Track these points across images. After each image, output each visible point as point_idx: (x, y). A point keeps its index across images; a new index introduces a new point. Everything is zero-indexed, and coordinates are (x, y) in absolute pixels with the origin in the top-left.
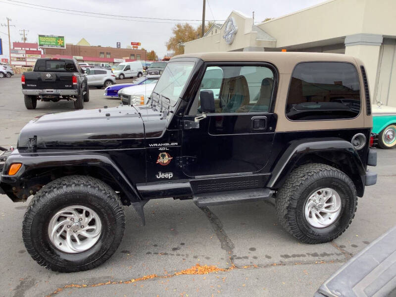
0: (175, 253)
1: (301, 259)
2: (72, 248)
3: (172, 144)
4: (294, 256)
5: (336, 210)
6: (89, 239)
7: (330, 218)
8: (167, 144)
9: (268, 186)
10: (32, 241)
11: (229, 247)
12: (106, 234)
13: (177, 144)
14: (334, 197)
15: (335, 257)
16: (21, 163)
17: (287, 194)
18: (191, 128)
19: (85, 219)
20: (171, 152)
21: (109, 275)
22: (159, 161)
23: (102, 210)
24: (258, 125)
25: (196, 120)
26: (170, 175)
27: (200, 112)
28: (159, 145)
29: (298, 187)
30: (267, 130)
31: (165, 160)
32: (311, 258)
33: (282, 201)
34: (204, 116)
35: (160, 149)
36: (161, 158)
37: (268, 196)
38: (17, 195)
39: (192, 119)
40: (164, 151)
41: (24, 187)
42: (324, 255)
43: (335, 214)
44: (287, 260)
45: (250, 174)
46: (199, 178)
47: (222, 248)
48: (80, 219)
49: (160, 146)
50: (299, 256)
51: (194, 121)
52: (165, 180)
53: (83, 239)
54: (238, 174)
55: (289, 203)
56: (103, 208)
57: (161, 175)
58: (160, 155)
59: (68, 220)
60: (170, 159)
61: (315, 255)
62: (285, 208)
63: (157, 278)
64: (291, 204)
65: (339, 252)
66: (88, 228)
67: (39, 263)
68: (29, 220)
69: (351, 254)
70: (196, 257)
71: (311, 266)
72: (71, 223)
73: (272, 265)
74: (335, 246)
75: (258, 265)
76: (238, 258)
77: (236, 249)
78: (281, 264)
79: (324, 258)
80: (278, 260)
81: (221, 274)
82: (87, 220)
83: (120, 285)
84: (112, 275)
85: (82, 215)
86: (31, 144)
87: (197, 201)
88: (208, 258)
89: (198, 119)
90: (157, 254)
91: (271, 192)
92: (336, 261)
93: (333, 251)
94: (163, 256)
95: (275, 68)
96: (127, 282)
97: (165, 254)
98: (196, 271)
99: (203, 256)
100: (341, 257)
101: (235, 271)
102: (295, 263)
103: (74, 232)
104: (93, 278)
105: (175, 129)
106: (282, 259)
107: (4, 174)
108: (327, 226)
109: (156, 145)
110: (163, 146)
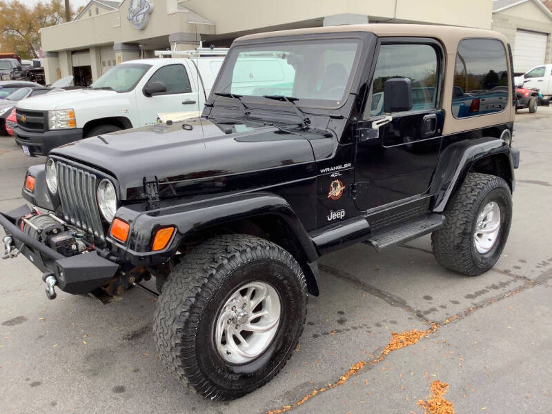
0: (348, 325)
1: (488, 295)
2: (241, 352)
3: (346, 166)
4: (478, 294)
5: (495, 228)
6: (257, 334)
7: (490, 240)
8: (340, 167)
9: (435, 210)
10: (198, 358)
11: (402, 304)
13: (349, 165)
15: (513, 286)
16: (174, 226)
17: (459, 217)
18: (368, 139)
19: (250, 304)
20: (345, 177)
22: (331, 194)
23: (285, 282)
24: (429, 127)
25: (375, 126)
26: (341, 214)
27: (383, 112)
28: (332, 169)
29: (471, 206)
30: (437, 134)
31: (336, 191)
32: (493, 293)
34: (389, 118)
35: (332, 176)
36: (333, 189)
37: (441, 223)
39: (369, 124)
40: (336, 179)
42: (503, 285)
43: (494, 232)
44: (478, 300)
45: (418, 198)
46: (371, 211)
47: (392, 305)
48: (244, 306)
49: (332, 171)
50: (483, 292)
51: (371, 127)
52: (337, 222)
53: (247, 334)
54: (408, 199)
55: (463, 228)
56: (287, 279)
57: (333, 216)
58: (332, 185)
60: (343, 188)
61: (495, 287)
62: (457, 235)
63: (368, 366)
64: (465, 229)
65: (512, 278)
66: (253, 316)
67: (204, 395)
68: (192, 325)
69: (524, 278)
70: (378, 325)
71: (506, 300)
72: (233, 314)
73: (470, 311)
74: (500, 272)
75: (457, 315)
76: (427, 313)
77: (410, 303)
78: (477, 307)
79: (508, 288)
80: (469, 303)
81: (434, 337)
82: (254, 304)
83: (335, 390)
84: (307, 379)
85: (245, 297)
86: (153, 193)
87: (377, 246)
88: (394, 322)
89: (378, 124)
90: (327, 334)
91: (443, 217)
92: (521, 289)
93: (504, 278)
94: (339, 335)
95: (441, 46)
96: (337, 382)
97: (338, 331)
98: (402, 342)
99: (385, 321)
100: (521, 283)
101: (441, 329)
102: (489, 302)
103: (236, 328)
104: (288, 393)
105: (349, 142)
106: (470, 300)
107: (142, 251)
108: (490, 250)
109: (328, 169)
110: (336, 171)
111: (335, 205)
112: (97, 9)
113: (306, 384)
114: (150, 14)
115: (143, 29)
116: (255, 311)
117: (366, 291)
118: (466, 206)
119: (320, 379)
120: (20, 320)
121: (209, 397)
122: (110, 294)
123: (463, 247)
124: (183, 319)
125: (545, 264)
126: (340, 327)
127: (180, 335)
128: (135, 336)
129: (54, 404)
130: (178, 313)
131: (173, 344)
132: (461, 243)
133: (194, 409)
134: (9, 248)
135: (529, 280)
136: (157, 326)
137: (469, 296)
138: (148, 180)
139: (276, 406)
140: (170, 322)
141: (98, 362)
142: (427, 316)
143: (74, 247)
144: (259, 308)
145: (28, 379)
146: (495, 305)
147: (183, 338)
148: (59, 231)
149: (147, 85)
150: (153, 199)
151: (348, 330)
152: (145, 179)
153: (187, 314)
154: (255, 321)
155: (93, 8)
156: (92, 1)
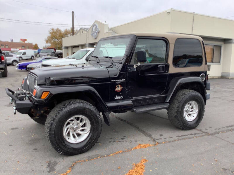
1: (186, 137)
2: (75, 140)
3: (123, 80)
4: (183, 136)
5: (196, 112)
6: (82, 135)
7: (193, 116)
8: (120, 80)
9: (166, 101)
11: (150, 136)
12: (93, 130)
13: (125, 80)
14: (195, 106)
16: (49, 91)
17: (176, 105)
18: (132, 71)
19: (80, 124)
20: (122, 84)
21: (97, 154)
22: (116, 89)
23: (92, 117)
24: (161, 70)
25: (135, 67)
26: (121, 97)
27: (137, 62)
29: (181, 101)
30: (165, 72)
31: (119, 89)
32: (191, 136)
33: (172, 109)
34: (139, 64)
35: (117, 83)
36: (117, 88)
37: (167, 106)
38: (34, 114)
39: (133, 66)
41: (39, 109)
42: (195, 134)
43: (196, 114)
44: (180, 138)
45: (157, 96)
46: (135, 98)
47: (145, 136)
48: (78, 124)
49: (117, 81)
51: (133, 67)
52: (119, 100)
53: (79, 135)
54: (152, 95)
55: (177, 109)
56: (93, 115)
57: (117, 98)
58: (117, 86)
59: (71, 124)
60: (121, 88)
61: (191, 134)
62: (175, 112)
63: (123, 152)
64: (178, 110)
65: (201, 132)
66: (81, 128)
67: (57, 151)
68: (53, 125)
69: (207, 133)
70: (136, 141)
71: (193, 139)
72: (73, 126)
73: (175, 141)
74: (197, 130)
75: (169, 141)
76: (157, 139)
77: (153, 136)
78: (179, 140)
79: (197, 135)
80: (176, 138)
81: (154, 147)
82: (81, 124)
83: (106, 157)
84: (99, 153)
85: (78, 121)
86: (48, 82)
87: (136, 111)
88: (142, 141)
89: (136, 66)
90: (115, 142)
91: (168, 104)
92: (202, 136)
93: (198, 132)
94: (119, 142)
95: (167, 40)
96: (109, 155)
98: (141, 147)
99: (139, 140)
100: (204, 134)
101: (159, 145)
103: (74, 132)
104: (89, 156)
105: (124, 72)
106: (178, 138)
107: (38, 98)
108: (193, 120)
109: (115, 80)
110: (118, 81)
111: (118, 94)
112: (83, 31)
115: (96, 38)
116: (82, 127)
117: (139, 131)
118: (179, 101)
119: (103, 154)
120: (16, 128)
121: (59, 153)
122: (34, 115)
123: (177, 117)
124: (51, 123)
125: (219, 129)
126: (121, 140)
129: (13, 151)
130: (50, 121)
131: (48, 131)
132: (177, 115)
133: (55, 157)
134: (11, 101)
135: (208, 134)
137: (178, 136)
138: (47, 78)
139: (83, 159)
142: (157, 141)
143: (24, 99)
145: (9, 144)
146: (187, 140)
147: (50, 129)
148: (22, 94)
150: (48, 84)
151: (123, 141)
152: (46, 78)
154: (82, 130)
155: (81, 31)
156: (81, 28)
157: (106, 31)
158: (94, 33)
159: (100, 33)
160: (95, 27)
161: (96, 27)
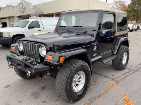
0: (97, 83)
2: (77, 90)
4: (125, 74)
5: (126, 58)
7: (125, 61)
9: (114, 54)
13: (98, 42)
16: (64, 56)
17: (119, 56)
18: (102, 36)
19: (78, 77)
26: (96, 54)
30: (114, 35)
31: (95, 49)
32: (128, 74)
34: (107, 31)
37: (116, 57)
39: (102, 32)
40: (95, 45)
42: (129, 72)
46: (102, 54)
53: (77, 85)
55: (120, 58)
62: (119, 60)
63: (106, 92)
65: (131, 70)
68: (68, 82)
70: (104, 82)
71: (131, 75)
73: (124, 78)
74: (127, 69)
75: (122, 79)
76: (114, 79)
77: (110, 77)
78: (126, 77)
79: (131, 73)
81: (118, 84)
83: (100, 98)
85: (77, 75)
86: (56, 48)
87: (104, 62)
88: (108, 82)
89: (104, 32)
90: (93, 85)
91: (116, 56)
93: (129, 70)
94: (95, 85)
95: (115, 14)
96: (100, 96)
97: (95, 84)
98: (111, 86)
100: (133, 71)
101: (120, 82)
102: (128, 76)
103: (75, 83)
104: (89, 99)
106: (123, 76)
107: (56, 63)
108: (125, 64)
110: (94, 44)
111: (95, 52)
112: (9, 8)
113: (92, 97)
114: (25, 9)
115: (23, 13)
117: (98, 74)
118: (121, 53)
119: (95, 96)
120: (9, 86)
121: (71, 101)
125: (137, 67)
126: (95, 83)
127: (65, 85)
128: (43, 88)
130: (64, 79)
131: (63, 87)
132: (120, 62)
134: (10, 65)
135: (135, 70)
136: (57, 83)
137: (123, 75)
139: (87, 103)
140: (62, 81)
141: (35, 95)
142: (115, 80)
144: (80, 78)
145: (17, 101)
147: (66, 85)
148: (28, 59)
149: (29, 26)
150: (56, 50)
153: (67, 79)
154: (79, 81)
155: (8, 7)
156: (7, 5)
157: (31, 7)
158: (21, 9)
159: (26, 9)
160: (21, 5)
161: (23, 5)
